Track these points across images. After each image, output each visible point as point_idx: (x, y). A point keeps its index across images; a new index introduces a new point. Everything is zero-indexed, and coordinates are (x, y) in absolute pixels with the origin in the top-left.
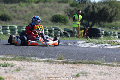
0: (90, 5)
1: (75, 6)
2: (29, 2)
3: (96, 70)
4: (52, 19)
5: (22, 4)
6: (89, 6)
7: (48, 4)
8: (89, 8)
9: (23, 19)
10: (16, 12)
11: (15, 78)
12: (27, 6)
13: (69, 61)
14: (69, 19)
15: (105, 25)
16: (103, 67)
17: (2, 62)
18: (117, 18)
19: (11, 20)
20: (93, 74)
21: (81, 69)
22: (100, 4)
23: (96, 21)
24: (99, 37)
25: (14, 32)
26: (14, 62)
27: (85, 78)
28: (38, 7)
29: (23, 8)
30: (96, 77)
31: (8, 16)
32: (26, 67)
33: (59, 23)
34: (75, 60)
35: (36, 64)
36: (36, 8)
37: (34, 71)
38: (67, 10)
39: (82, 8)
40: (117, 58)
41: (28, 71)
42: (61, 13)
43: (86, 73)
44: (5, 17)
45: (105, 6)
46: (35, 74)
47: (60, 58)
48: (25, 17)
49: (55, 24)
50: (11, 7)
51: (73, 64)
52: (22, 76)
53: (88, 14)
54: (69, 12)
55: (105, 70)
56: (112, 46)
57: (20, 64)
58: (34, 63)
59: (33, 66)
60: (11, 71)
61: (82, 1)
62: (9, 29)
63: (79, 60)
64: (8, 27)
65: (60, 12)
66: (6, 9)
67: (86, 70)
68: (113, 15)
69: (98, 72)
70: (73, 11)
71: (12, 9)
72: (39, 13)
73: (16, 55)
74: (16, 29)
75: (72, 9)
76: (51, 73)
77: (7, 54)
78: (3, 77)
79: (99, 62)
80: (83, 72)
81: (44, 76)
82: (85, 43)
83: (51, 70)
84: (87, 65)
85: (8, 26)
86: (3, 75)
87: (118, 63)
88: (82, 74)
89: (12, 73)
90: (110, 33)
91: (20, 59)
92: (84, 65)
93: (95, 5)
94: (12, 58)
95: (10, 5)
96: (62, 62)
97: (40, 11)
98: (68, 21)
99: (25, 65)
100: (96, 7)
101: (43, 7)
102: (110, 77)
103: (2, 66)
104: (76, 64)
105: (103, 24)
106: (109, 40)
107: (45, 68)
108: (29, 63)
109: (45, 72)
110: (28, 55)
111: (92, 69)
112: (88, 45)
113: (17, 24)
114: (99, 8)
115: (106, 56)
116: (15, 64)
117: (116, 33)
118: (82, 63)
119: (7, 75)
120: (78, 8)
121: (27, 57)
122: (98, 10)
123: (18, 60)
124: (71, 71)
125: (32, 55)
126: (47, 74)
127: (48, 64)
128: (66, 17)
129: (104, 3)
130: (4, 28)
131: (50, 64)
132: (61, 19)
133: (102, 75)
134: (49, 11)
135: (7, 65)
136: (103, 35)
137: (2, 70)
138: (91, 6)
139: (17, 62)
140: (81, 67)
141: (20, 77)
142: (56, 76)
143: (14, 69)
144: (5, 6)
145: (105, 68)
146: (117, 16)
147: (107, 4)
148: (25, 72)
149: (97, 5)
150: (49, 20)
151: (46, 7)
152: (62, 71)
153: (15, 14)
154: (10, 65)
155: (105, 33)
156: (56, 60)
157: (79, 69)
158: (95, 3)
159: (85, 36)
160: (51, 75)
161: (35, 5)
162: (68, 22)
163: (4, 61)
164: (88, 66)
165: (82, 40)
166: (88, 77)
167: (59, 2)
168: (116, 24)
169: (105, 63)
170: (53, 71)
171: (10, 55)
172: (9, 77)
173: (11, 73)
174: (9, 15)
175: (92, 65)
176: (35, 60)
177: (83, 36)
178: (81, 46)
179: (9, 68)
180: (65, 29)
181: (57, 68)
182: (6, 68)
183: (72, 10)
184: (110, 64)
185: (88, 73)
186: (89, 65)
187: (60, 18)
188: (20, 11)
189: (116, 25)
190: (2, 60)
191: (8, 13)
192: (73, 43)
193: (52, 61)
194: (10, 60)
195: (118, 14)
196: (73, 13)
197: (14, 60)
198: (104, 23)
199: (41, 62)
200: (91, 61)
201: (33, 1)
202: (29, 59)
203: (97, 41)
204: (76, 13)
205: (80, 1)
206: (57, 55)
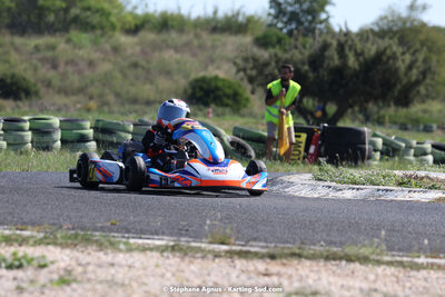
0: (329, 40)
1: (274, 46)
2: (102, 28)
3: (351, 283)
4: (190, 91)
5: (75, 34)
6: (325, 46)
7: (173, 36)
8: (327, 54)
9: (81, 90)
10: (55, 66)
12: (95, 43)
13: (252, 249)
14: (253, 92)
15: (384, 117)
16: (380, 270)
17: (3, 252)
18: (430, 88)
19: (36, 93)
21: (295, 278)
22: (368, 38)
23: (350, 101)
24: (363, 160)
25: (46, 139)
26: (49, 251)
28: (138, 49)
29: (81, 53)
31: (24, 79)
32: (94, 272)
33: (213, 106)
34: (276, 247)
35: (130, 261)
36: (129, 51)
37: (123, 285)
38: (246, 60)
39: (301, 53)
40: (429, 240)
41: (99, 287)
42: (223, 72)
43: (315, 293)
44: (12, 84)
45: (383, 43)
47: (218, 237)
48: (87, 86)
49: (200, 110)
50: (37, 48)
51: (268, 260)
53: (324, 73)
54: (251, 65)
55: (385, 285)
56: (412, 194)
57: (71, 259)
58: (121, 256)
59: (121, 266)
60: (38, 285)
61: (301, 28)
62: (30, 129)
63: (290, 245)
64: (25, 121)
65: (218, 68)
66: (18, 55)
67: (315, 281)
68: (414, 78)
69: (361, 290)
70: (267, 64)
71: (40, 55)
72: (140, 71)
73: (55, 224)
74: (56, 129)
75: (264, 54)
77: (24, 223)
79: (365, 251)
80: (304, 288)
82: (311, 182)
84: (317, 265)
85: (26, 118)
87: (432, 257)
89: (43, 293)
90: (403, 145)
91: (70, 241)
92: (308, 263)
93: (346, 41)
94: (42, 235)
95: (32, 42)
96: (227, 252)
97: (143, 63)
98: (247, 100)
99: (88, 264)
100: (350, 49)
101: (156, 47)
103: (3, 265)
104: (278, 261)
105: (378, 112)
106: (399, 173)
107: (163, 276)
108: (106, 254)
110: (100, 225)
111: (337, 278)
112: (321, 191)
113: (59, 110)
114: (362, 53)
115: (391, 231)
116: (52, 259)
117: (428, 146)
118: (300, 256)
120: (285, 51)
121: (97, 233)
122: (357, 59)
123: (63, 246)
125: (113, 228)
127: (174, 261)
128: (240, 86)
129: (382, 34)
130: (12, 125)
131: (182, 259)
132: (220, 93)
134: (178, 62)
135: (23, 261)
136: (379, 153)
137: (4, 280)
138: (335, 43)
139: (58, 250)
140: (297, 270)
143: (50, 276)
144: (12, 44)
145: (385, 276)
146: (428, 81)
147: (391, 38)
148: (88, 291)
149: (357, 40)
151: (168, 47)
153: (51, 74)
154: (35, 263)
155: (384, 144)
156: (203, 245)
157: (290, 277)
158: (347, 34)
159: (312, 155)
161: (124, 40)
162: (249, 105)
163: (12, 249)
164: (323, 269)
165: (298, 172)
167: (214, 30)
168: (425, 111)
169: (387, 255)
171: (33, 224)
173: (37, 294)
174: (29, 76)
175: (338, 262)
176: (126, 243)
177: (301, 156)
178: (297, 194)
179: (29, 273)
180: (236, 131)
182: (19, 274)
183: (261, 60)
184: (405, 259)
185: (323, 292)
186: (325, 266)
187: (217, 88)
188: (71, 62)
189: (426, 116)
190: (3, 244)
191: (25, 70)
193: (189, 247)
194: (33, 246)
195: (434, 73)
196: (267, 71)
197: (48, 244)
198: (379, 108)
199: (148, 252)
200: (335, 249)
201: (118, 25)
202: (103, 240)
203: (357, 173)
204: (276, 72)
205: (293, 26)
206: (209, 226)
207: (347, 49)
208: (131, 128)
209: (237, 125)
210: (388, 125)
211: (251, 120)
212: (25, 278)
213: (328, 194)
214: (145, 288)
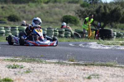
0: (101, 5)
1: (86, 7)
2: (38, 2)
3: (108, 72)
4: (62, 19)
5: (30, 4)
6: (100, 7)
7: (58, 4)
8: (101, 9)
10: (25, 13)
11: (25, 80)
12: (36, 6)
13: (80, 63)
14: (80, 20)
15: (117, 26)
16: (116, 69)
17: (11, 64)
19: (20, 20)
20: (105, 76)
22: (112, 5)
23: (107, 22)
24: (111, 38)
26: (24, 63)
27: (97, 80)
28: (48, 8)
29: (32, 9)
30: (108, 79)
31: (16, 16)
32: (36, 69)
33: (69, 23)
34: (87, 62)
35: (46, 66)
36: (46, 8)
37: (44, 73)
38: (78, 11)
39: (93, 9)
41: (37, 73)
42: (72, 14)
43: (98, 75)
44: (13, 17)
45: (116, 6)
46: (46, 76)
47: (71, 60)
50: (20, 8)
51: (85, 66)
52: (32, 78)
53: (100, 14)
54: (79, 12)
55: (117, 73)
57: (30, 66)
58: (44, 65)
59: (44, 68)
60: (20, 73)
62: (18, 30)
63: (91, 62)
64: (17, 28)
65: (70, 13)
66: (15, 9)
67: (98, 72)
69: (111, 74)
70: (84, 12)
71: (21, 9)
72: (48, 14)
73: (25, 56)
75: (83, 9)
76: (62, 75)
77: (16, 56)
78: (12, 79)
79: (112, 63)
80: (95, 74)
81: (54, 78)
82: (96, 44)
83: (62, 73)
84: (98, 67)
85: (17, 27)
86: (12, 77)
88: (94, 77)
89: (22, 75)
90: (122, 34)
91: (29, 61)
92: (96, 67)
93: (106, 5)
94: (22, 59)
95: (19, 6)
96: (73, 64)
97: (49, 11)
98: (79, 22)
99: (35, 67)
100: (107, 7)
101: (53, 7)
102: (123, 79)
103: (11, 67)
104: (88, 66)
105: (115, 25)
106: (121, 42)
107: (55, 70)
108: (39, 64)
109: (55, 74)
110: (38, 56)
111: (104, 71)
112: (99, 47)
114: (111, 9)
115: (119, 58)
116: (24, 66)
118: (93, 65)
119: (16, 77)
120: (89, 8)
121: (37, 59)
122: (109, 10)
123: (28, 62)
124: (82, 73)
125: (41, 57)
126: (58, 76)
127: (58, 66)
128: (76, 18)
129: (116, 3)
130: (13, 29)
131: (61, 65)
132: (71, 20)
133: (114, 77)
134: (59, 11)
135: (16, 66)
136: (115, 36)
137: (11, 71)
138: (103, 6)
139: (26, 63)
140: (93, 68)
141: (30, 79)
142: (66, 78)
143: (24, 70)
144: (13, 7)
145: (117, 70)
147: (119, 5)
148: (35, 74)
149: (109, 5)
150: (59, 20)
151: (56, 7)
152: (73, 73)
153: (24, 15)
154: (20, 67)
155: (117, 34)
156: (66, 62)
157: (91, 71)
158: (106, 3)
159: (97, 37)
160: (62, 77)
161: (44, 5)
162: (79, 23)
163: (13, 63)
164: (100, 68)
165: (93, 42)
166: (100, 79)
167: (69, 2)
169: (118, 65)
170: (64, 73)
171: (19, 56)
172: (19, 79)
173: (20, 75)
174: (18, 15)
175: (104, 67)
176: (45, 61)
177: (94, 37)
178: (92, 48)
179: (18, 70)
180: (76, 30)
181: (68, 70)
182: (15, 70)
183: (82, 11)
184: (123, 66)
185: (100, 75)
186: (101, 67)
187: (70, 19)
188: (30, 11)
190: (11, 62)
191: (17, 14)
192: (84, 45)
193: (63, 62)
194: (19, 62)
196: (84, 14)
197: (23, 61)
198: (116, 24)
199: (51, 64)
200: (103, 63)
201: (43, 1)
202: (38, 60)
203: (109, 42)
204: (87, 14)
205: (91, 1)
206: (68, 57)
207: (106, 7)
208: (46, 29)
209: (76, 29)
210: (118, 28)
211: (80, 27)
212: (17, 71)
213: (101, 48)
214: (51, 74)
